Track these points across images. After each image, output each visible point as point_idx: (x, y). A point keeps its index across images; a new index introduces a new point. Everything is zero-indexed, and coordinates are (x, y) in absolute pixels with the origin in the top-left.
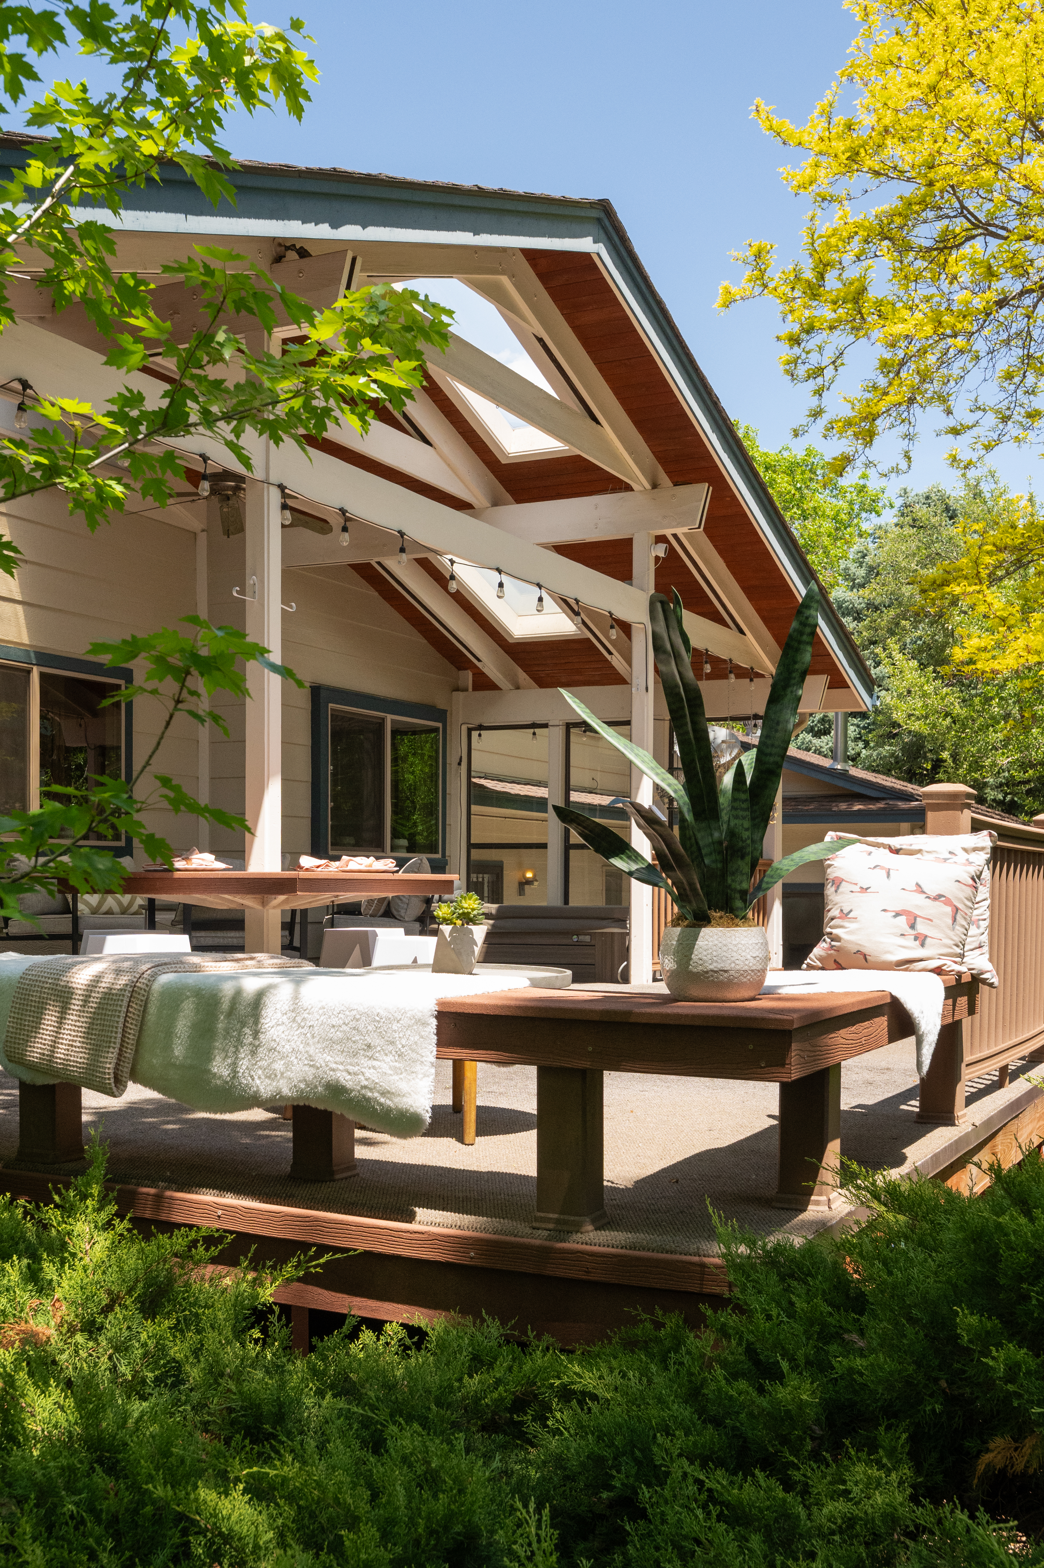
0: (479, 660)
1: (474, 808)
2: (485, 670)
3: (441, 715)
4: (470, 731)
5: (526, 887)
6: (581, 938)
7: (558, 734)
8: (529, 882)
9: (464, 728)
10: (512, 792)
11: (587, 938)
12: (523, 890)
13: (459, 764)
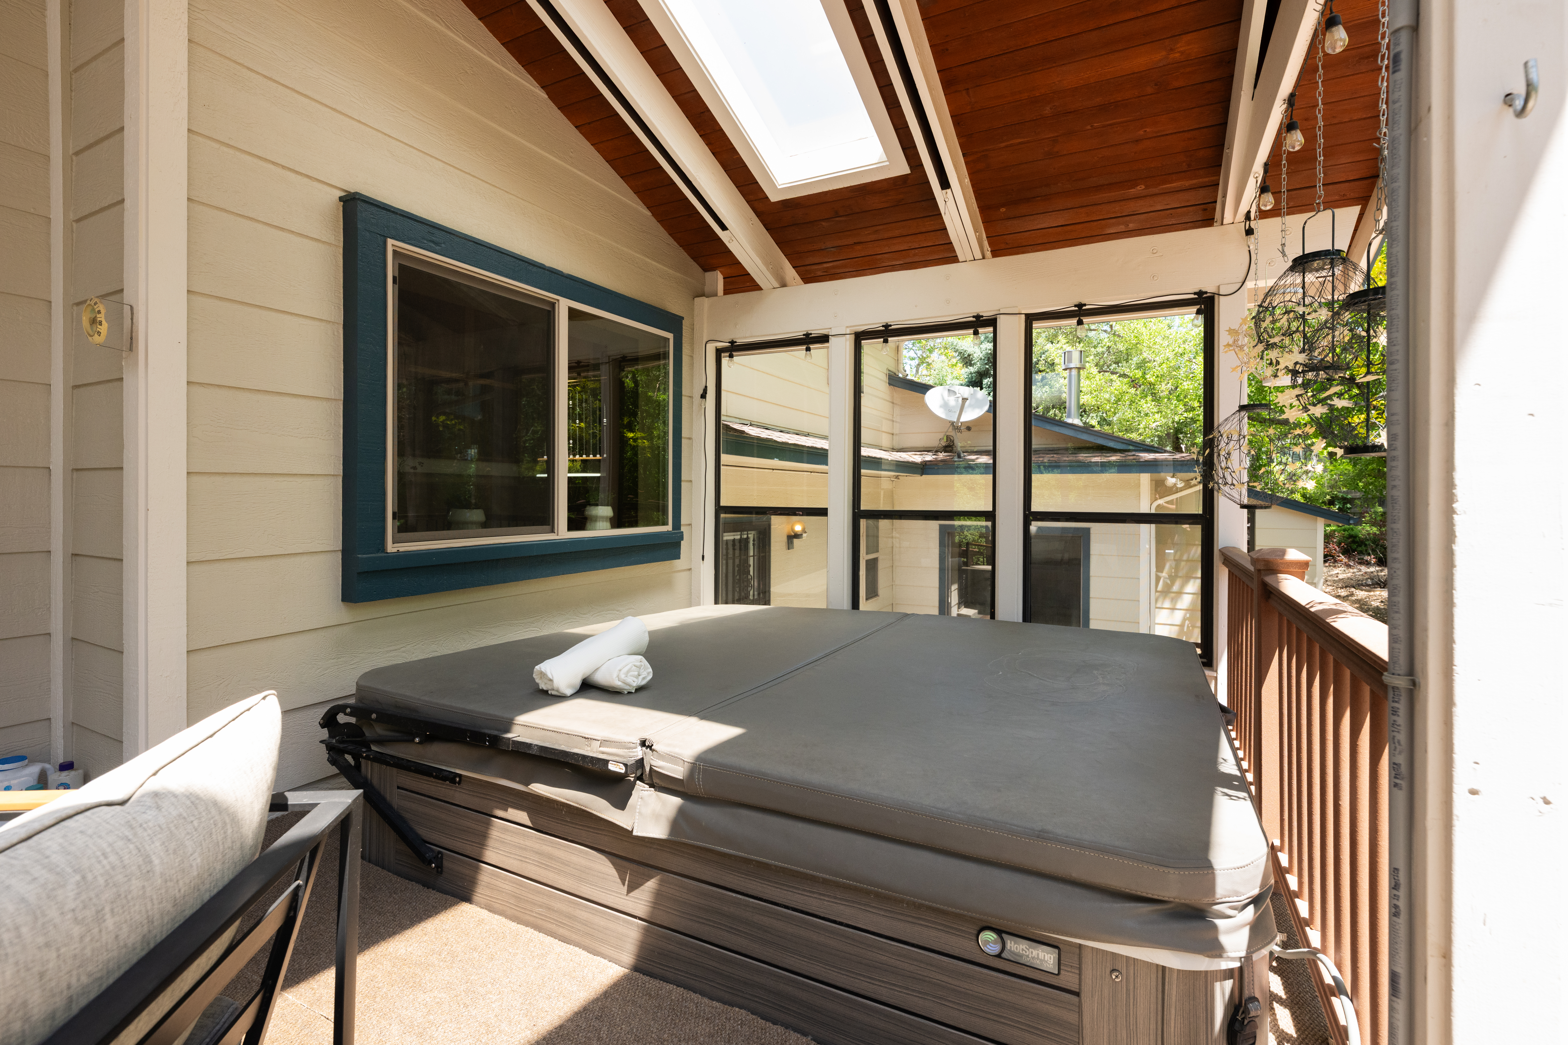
0: (724, 227)
1: (725, 458)
2: (733, 247)
3: (673, 323)
4: (719, 352)
5: (795, 541)
6: (1017, 947)
7: (842, 348)
8: (797, 536)
9: (711, 348)
10: (779, 440)
11: (1046, 958)
12: (792, 543)
13: (704, 396)
